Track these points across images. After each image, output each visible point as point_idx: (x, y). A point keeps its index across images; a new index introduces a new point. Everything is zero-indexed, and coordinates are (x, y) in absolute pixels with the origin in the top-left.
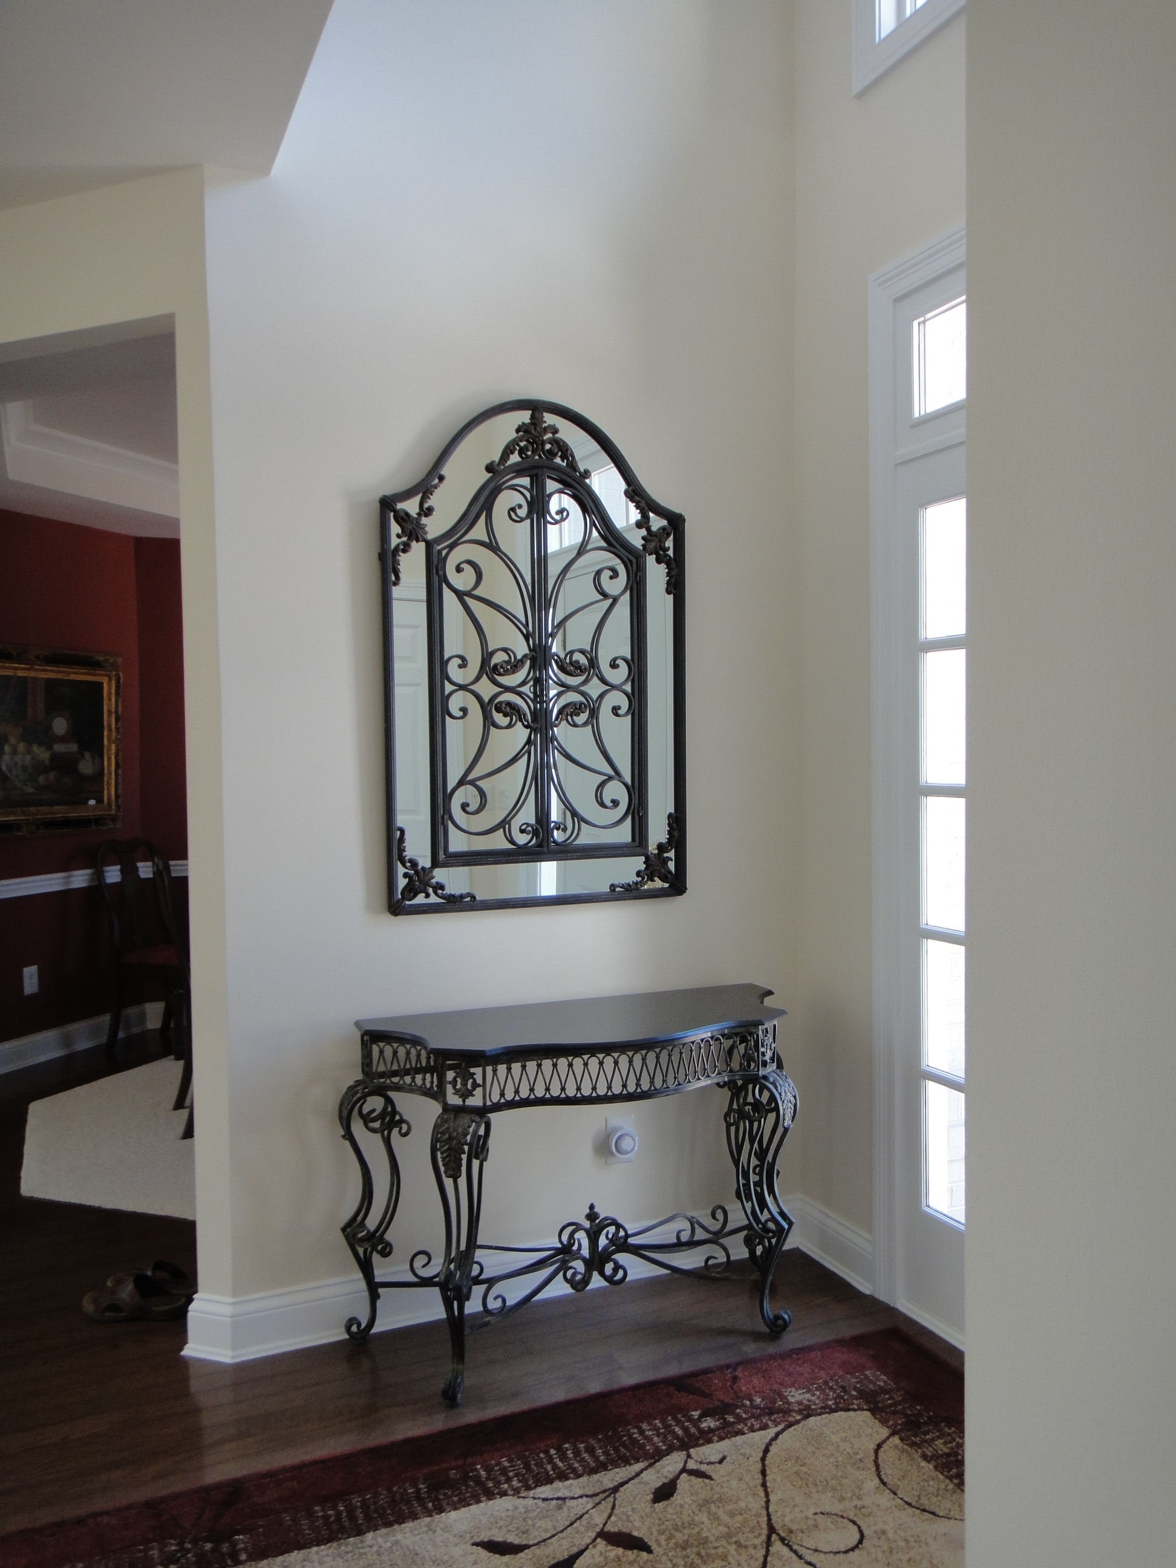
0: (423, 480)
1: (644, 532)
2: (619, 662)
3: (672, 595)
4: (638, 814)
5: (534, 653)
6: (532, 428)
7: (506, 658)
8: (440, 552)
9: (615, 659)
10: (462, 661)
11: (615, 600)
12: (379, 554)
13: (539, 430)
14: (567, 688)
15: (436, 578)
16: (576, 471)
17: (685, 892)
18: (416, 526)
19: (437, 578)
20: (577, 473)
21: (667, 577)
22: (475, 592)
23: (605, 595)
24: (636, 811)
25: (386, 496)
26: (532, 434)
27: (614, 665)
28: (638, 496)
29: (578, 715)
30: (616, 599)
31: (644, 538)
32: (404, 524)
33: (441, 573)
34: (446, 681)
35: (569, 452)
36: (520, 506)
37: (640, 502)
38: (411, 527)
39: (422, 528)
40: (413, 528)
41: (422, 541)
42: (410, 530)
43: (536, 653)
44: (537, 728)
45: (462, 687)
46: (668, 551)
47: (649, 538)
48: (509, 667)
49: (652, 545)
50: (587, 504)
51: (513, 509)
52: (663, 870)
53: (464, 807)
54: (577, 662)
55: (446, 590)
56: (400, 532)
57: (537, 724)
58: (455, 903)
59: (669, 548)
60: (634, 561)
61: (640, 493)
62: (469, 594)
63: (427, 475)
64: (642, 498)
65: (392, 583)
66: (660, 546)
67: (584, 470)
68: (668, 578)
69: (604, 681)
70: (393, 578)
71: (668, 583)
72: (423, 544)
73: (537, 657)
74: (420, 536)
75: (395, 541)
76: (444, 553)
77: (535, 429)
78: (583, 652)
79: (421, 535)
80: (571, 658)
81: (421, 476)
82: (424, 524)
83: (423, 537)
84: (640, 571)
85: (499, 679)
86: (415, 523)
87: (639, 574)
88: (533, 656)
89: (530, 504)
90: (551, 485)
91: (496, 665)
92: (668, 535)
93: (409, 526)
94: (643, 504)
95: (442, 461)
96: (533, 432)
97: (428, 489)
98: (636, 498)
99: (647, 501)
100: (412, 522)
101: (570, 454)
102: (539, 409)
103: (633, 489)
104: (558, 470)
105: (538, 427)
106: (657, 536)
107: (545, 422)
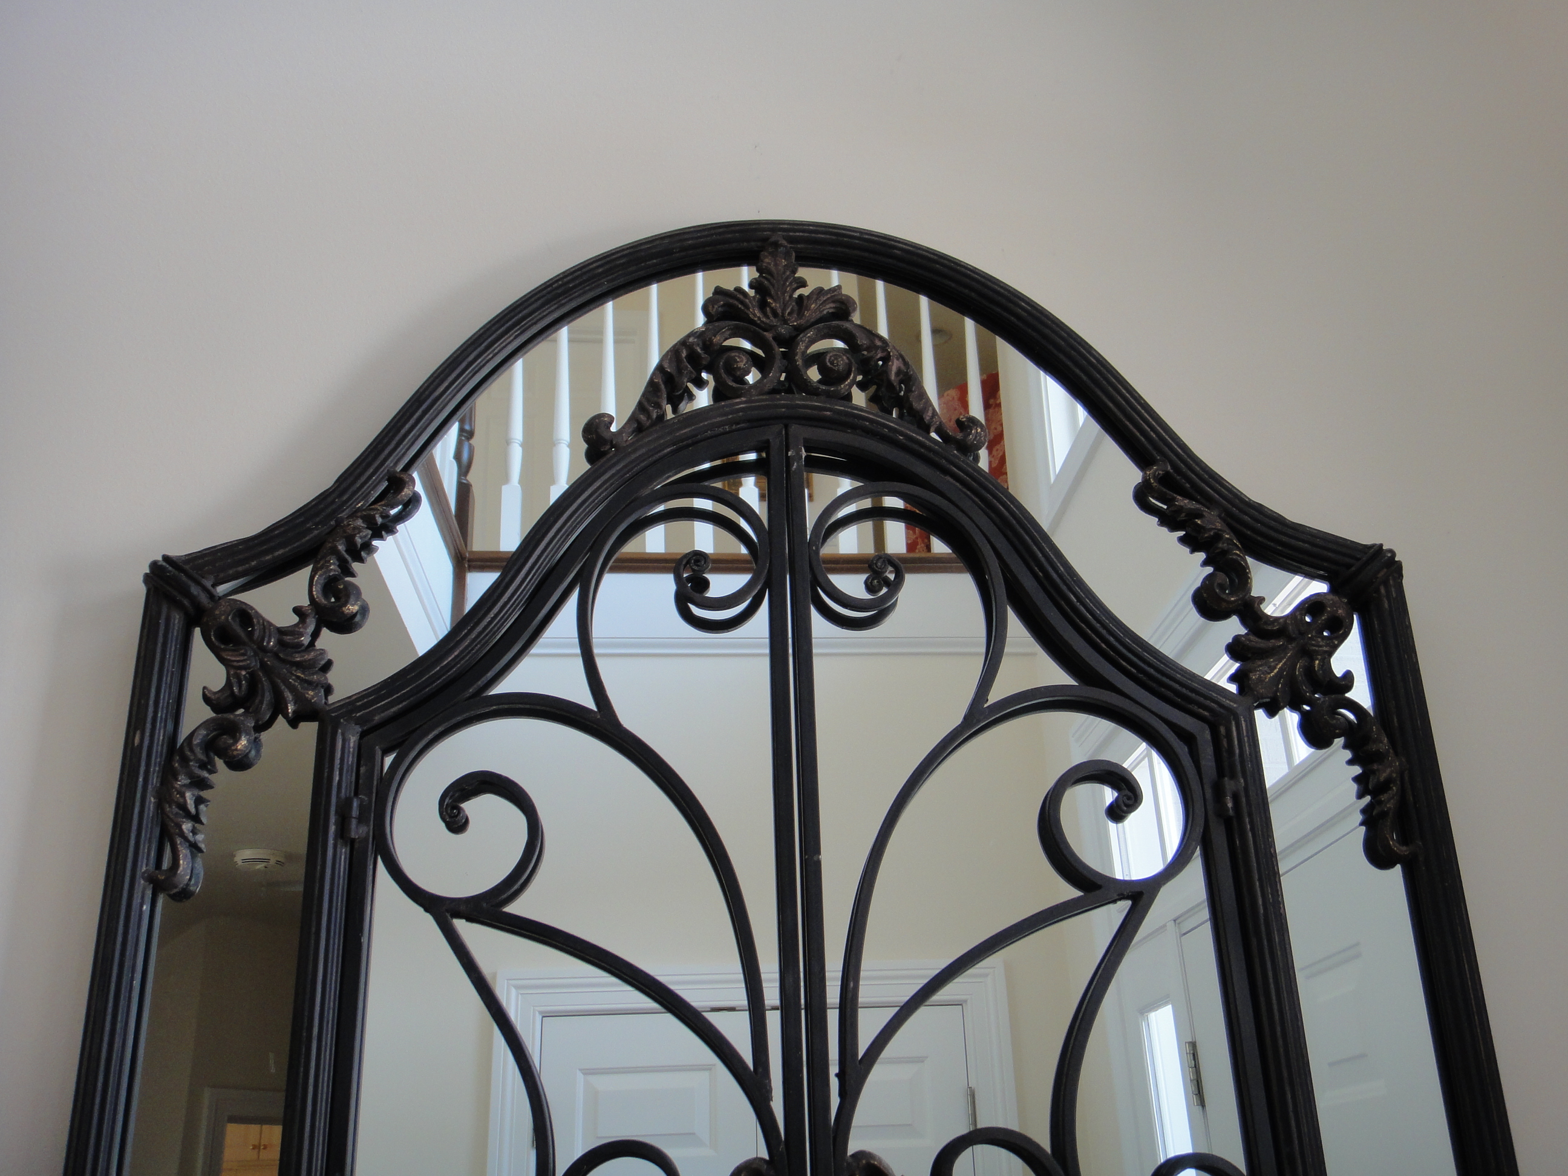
1: (1233, 627)
3: (1398, 867)
6: (752, 301)
11: (1142, 904)
13: (775, 305)
15: (337, 858)
16: (926, 429)
18: (276, 655)
20: (933, 435)
21: (1360, 796)
23: (1093, 887)
28: (1186, 495)
30: (1145, 897)
31: (1235, 649)
37: (1200, 516)
38: (255, 664)
39: (299, 665)
40: (263, 665)
41: (305, 718)
42: (252, 677)
46: (1349, 687)
47: (1256, 642)
49: (1270, 671)
59: (1348, 677)
60: (1204, 735)
62: (486, 911)
63: (341, 479)
64: (1209, 502)
66: (1309, 671)
67: (959, 423)
68: (1367, 799)
71: (1370, 818)
72: (304, 734)
74: (288, 695)
77: (763, 305)
79: (304, 695)
83: (309, 702)
84: (1233, 776)
86: (270, 644)
87: (1229, 785)
92: (1340, 632)
93: (246, 658)
94: (1211, 528)
95: (403, 431)
96: (755, 315)
97: (339, 522)
98: (1182, 502)
99: (1229, 514)
100: (264, 650)
101: (899, 372)
102: (776, 245)
103: (1167, 473)
104: (854, 428)
105: (772, 298)
106: (1290, 639)
107: (803, 284)
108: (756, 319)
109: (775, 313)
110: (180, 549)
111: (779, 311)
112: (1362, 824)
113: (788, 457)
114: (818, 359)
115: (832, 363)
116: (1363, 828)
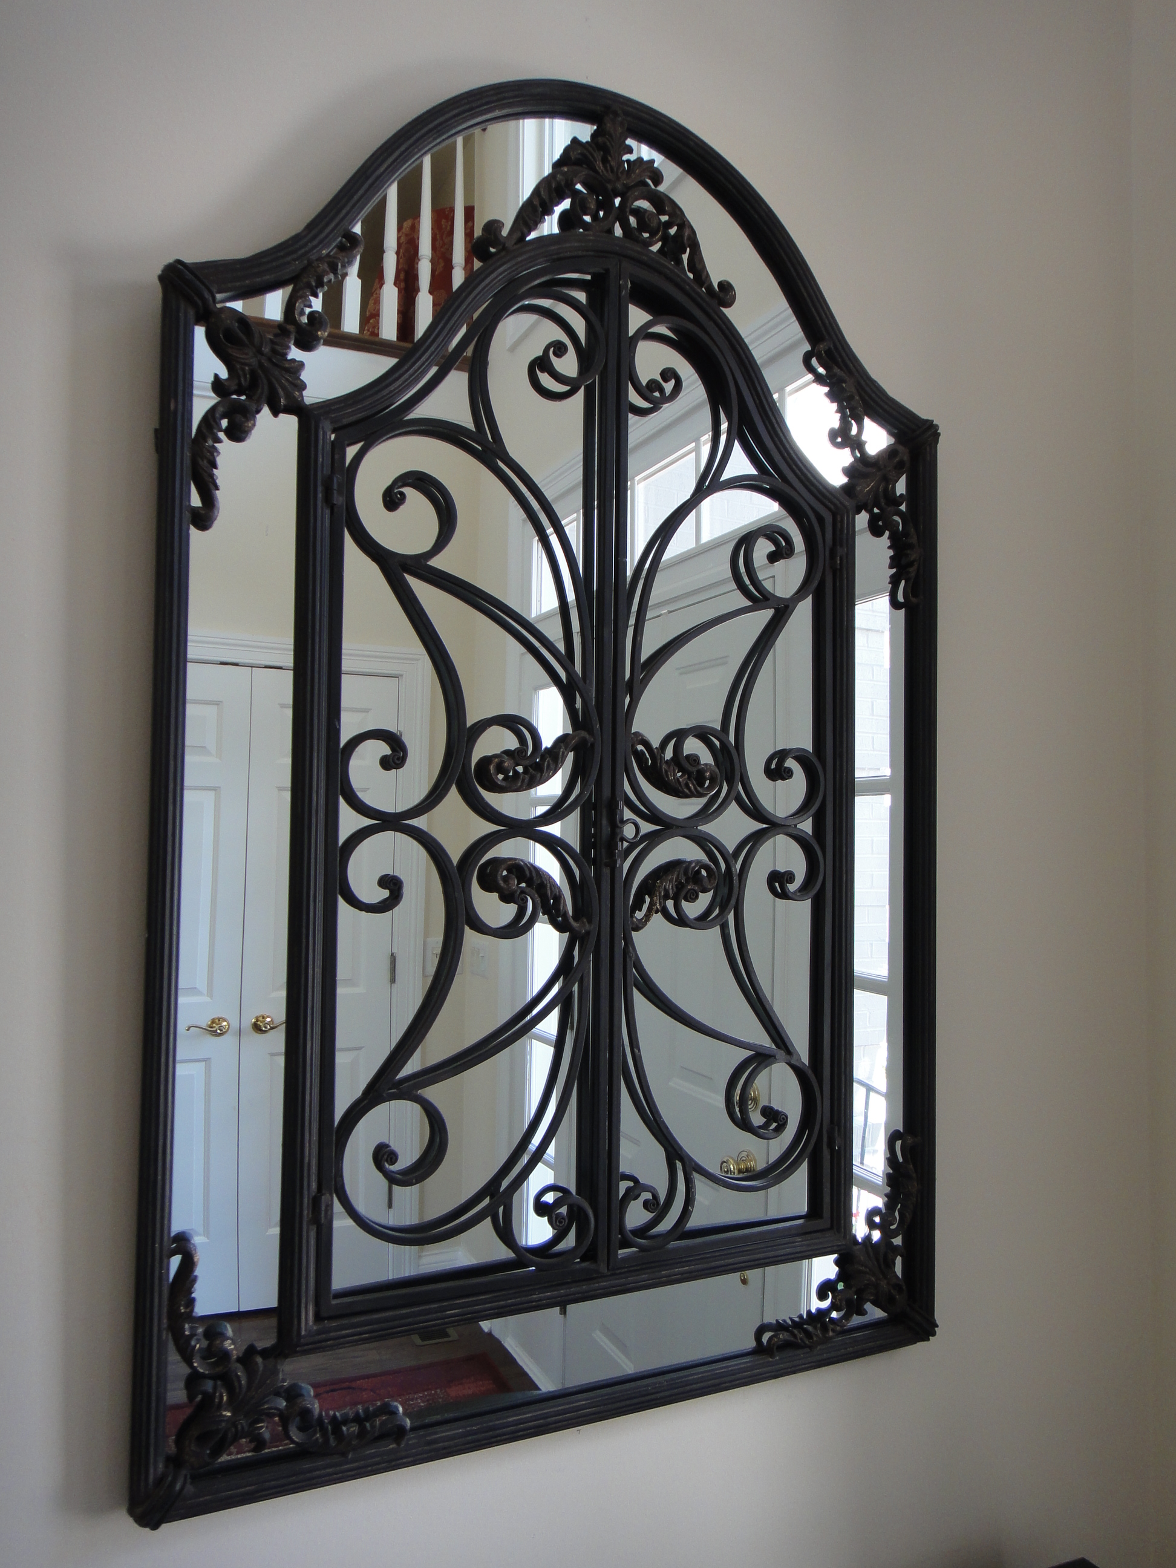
0: (296, 238)
1: (847, 457)
2: (791, 763)
3: (903, 610)
4: (831, 1145)
5: (583, 734)
6: (598, 155)
7: (512, 743)
8: (338, 449)
9: (781, 755)
10: (393, 749)
11: (782, 612)
12: (156, 430)
13: (613, 163)
14: (667, 827)
15: (324, 516)
16: (701, 285)
17: (934, 1334)
18: (270, 360)
19: (327, 512)
20: (703, 289)
21: (891, 567)
22: (435, 562)
23: (759, 597)
24: (825, 1139)
25: (179, 262)
26: (597, 172)
27: (776, 771)
28: (839, 367)
29: (692, 897)
30: (787, 607)
31: (847, 470)
32: (233, 352)
33: (339, 500)
34: (341, 800)
35: (687, 233)
36: (559, 349)
37: (845, 382)
38: (253, 361)
39: (287, 370)
40: (263, 367)
41: (288, 410)
42: (253, 373)
43: (591, 732)
44: (588, 933)
45: (388, 822)
46: (896, 507)
47: (861, 470)
48: (520, 769)
49: (866, 488)
50: (726, 369)
51: (541, 364)
52: (883, 1284)
53: (383, 1155)
54: (694, 759)
55: (352, 551)
56: (224, 374)
57: (590, 922)
58: (344, 1454)
59: (902, 497)
60: (828, 520)
61: (843, 361)
62: (418, 565)
63: (310, 227)
64: (850, 372)
65: (187, 515)
66: (886, 490)
67: (720, 284)
68: (894, 570)
69: (755, 811)
70: (196, 501)
71: (897, 580)
72: (290, 423)
73: (593, 745)
74: (281, 392)
75: (203, 402)
76: (351, 451)
77: (605, 161)
78: (702, 734)
79: (284, 388)
80: (677, 749)
81: (294, 224)
82: (293, 360)
83: (289, 396)
84: (841, 546)
85: (492, 799)
86: (266, 350)
87: (835, 555)
88: (583, 741)
89: (585, 358)
90: (637, 317)
91: (485, 761)
92: (900, 469)
93: (248, 358)
94: (849, 386)
95: (356, 198)
96: (600, 168)
97: (310, 264)
98: (836, 370)
99: (859, 383)
100: (260, 352)
101: (689, 238)
102: (616, 114)
103: (830, 349)
104: (660, 273)
105: (611, 157)
106: (879, 469)
107: (630, 150)
108: (600, 171)
109: (611, 167)
110: (191, 257)
111: (615, 169)
112: (889, 583)
113: (620, 285)
114: (638, 213)
115: (649, 220)
116: (891, 585)
